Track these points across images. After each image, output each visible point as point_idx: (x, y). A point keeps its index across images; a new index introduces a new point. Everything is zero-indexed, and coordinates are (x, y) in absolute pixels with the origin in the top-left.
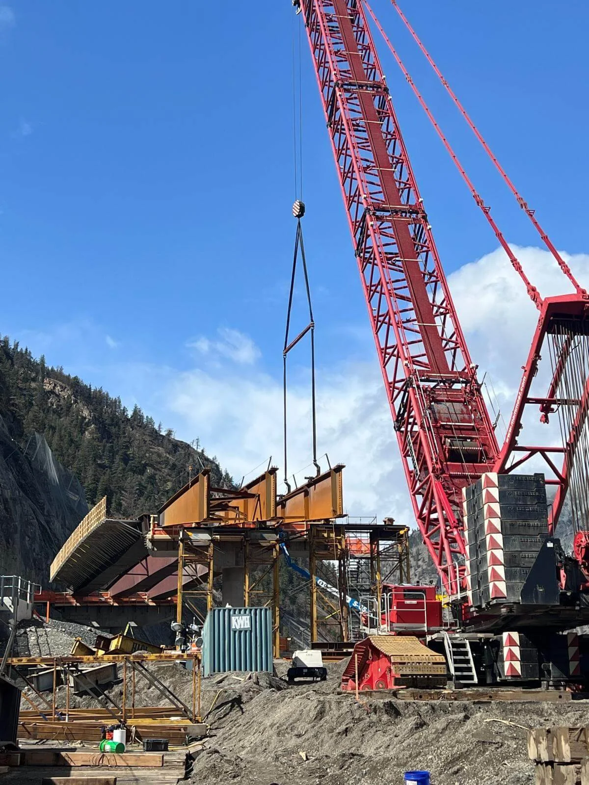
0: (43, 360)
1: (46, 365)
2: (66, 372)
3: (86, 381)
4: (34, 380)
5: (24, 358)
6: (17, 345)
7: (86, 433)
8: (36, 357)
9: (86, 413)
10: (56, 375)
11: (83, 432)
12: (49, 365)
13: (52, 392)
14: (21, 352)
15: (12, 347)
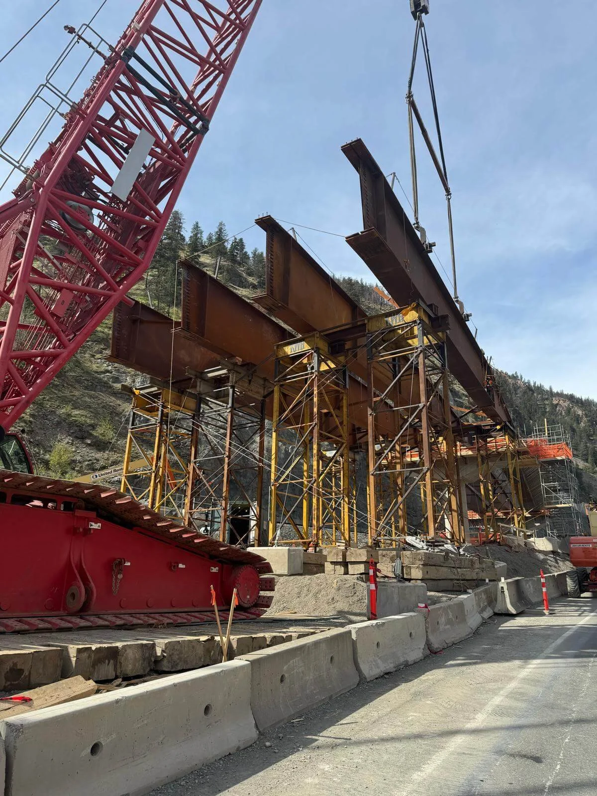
0: (551, 388)
1: (553, 391)
2: (565, 393)
3: (578, 395)
4: (547, 399)
5: (540, 389)
6: (535, 383)
7: (582, 423)
8: (547, 387)
9: (580, 412)
10: (560, 395)
11: (578, 423)
12: (555, 390)
13: (557, 404)
14: (538, 386)
15: (533, 385)
